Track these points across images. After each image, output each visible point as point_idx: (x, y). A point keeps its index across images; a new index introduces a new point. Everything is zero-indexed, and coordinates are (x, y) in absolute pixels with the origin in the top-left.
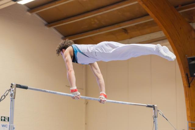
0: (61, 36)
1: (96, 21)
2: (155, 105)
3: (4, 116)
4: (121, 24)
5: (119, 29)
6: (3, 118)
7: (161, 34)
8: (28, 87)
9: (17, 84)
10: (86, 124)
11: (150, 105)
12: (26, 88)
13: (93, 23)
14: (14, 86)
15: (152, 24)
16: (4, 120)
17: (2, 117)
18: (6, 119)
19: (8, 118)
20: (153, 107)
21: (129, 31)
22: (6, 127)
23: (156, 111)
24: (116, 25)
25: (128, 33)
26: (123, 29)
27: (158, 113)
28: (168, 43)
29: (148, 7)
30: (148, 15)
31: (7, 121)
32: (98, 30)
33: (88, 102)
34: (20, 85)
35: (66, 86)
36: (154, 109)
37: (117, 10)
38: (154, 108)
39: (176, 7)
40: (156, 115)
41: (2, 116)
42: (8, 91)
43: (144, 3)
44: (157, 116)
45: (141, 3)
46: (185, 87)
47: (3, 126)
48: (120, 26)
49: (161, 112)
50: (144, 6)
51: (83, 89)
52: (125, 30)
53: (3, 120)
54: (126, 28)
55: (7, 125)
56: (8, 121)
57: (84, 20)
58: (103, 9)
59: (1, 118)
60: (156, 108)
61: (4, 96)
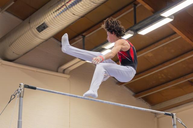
0: (132, 93)
1: (163, 75)
4: (187, 76)
8: (37, 88)
9: (25, 84)
12: (35, 88)
13: (160, 77)
14: (22, 87)
20: (172, 115)
32: (165, 85)
34: (28, 86)
37: (181, 62)
38: (173, 117)
40: (175, 123)
42: (17, 91)
48: (186, 79)
49: (180, 120)
54: (192, 80)
57: (151, 75)
61: (14, 95)
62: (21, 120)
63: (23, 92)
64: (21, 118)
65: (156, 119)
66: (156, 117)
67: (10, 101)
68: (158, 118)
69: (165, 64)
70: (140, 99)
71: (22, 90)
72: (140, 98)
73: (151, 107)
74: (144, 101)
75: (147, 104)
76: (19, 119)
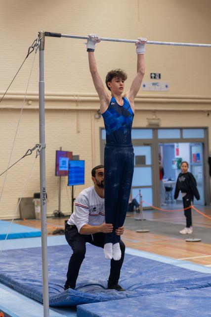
3: (154, 73)
6: (153, 75)
8: (62, 34)
9: (45, 32)
12: (59, 36)
14: (42, 35)
16: (155, 78)
17: (151, 74)
18: (156, 76)
19: (160, 75)
22: (158, 85)
31: (158, 78)
34: (50, 33)
41: (151, 72)
42: (35, 42)
47: (154, 84)
53: (153, 77)
55: (158, 83)
56: (160, 77)
59: (149, 75)
61: (32, 47)
62: (43, 80)
63: (44, 43)
64: (43, 78)
67: (28, 55)
71: (42, 41)
76: (40, 80)
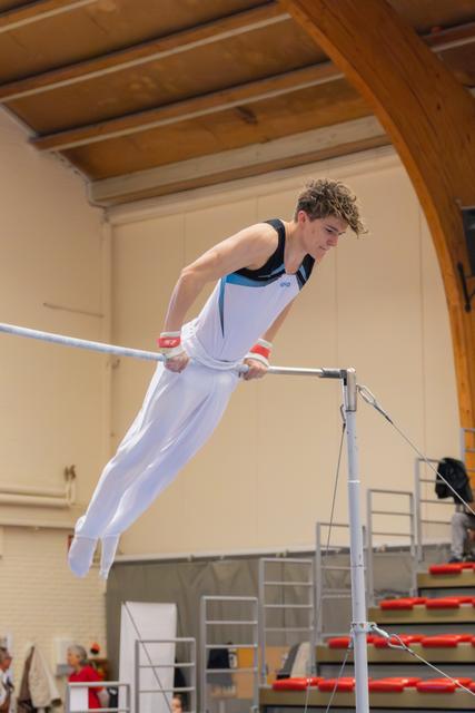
0: (28, 133)
1: (146, 80)
2: (349, 370)
4: (234, 92)
5: (227, 111)
7: (369, 127)
10: (112, 435)
11: (331, 370)
13: (136, 86)
15: (340, 91)
20: (344, 376)
21: (259, 117)
23: (353, 389)
24: (215, 97)
25: (256, 123)
26: (239, 108)
27: (359, 397)
28: (395, 158)
29: (324, 32)
30: (325, 60)
32: (152, 114)
33: (119, 361)
35: (45, 304)
36: (345, 384)
37: (220, 42)
38: (345, 380)
39: (422, 32)
40: (353, 403)
43: (312, 19)
44: (355, 406)
45: (302, 19)
46: (453, 311)
48: (231, 100)
49: (369, 392)
50: (313, 30)
51: (101, 316)
52: (247, 114)
54: (251, 104)
57: (106, 75)
58: (172, 41)
60: (351, 380)
65: (106, 230)
66: (107, 220)
68: (115, 226)
69: (162, 43)
70: (53, 156)
72: (53, 153)
73: (90, 185)
74: (67, 163)
75: (76, 172)
